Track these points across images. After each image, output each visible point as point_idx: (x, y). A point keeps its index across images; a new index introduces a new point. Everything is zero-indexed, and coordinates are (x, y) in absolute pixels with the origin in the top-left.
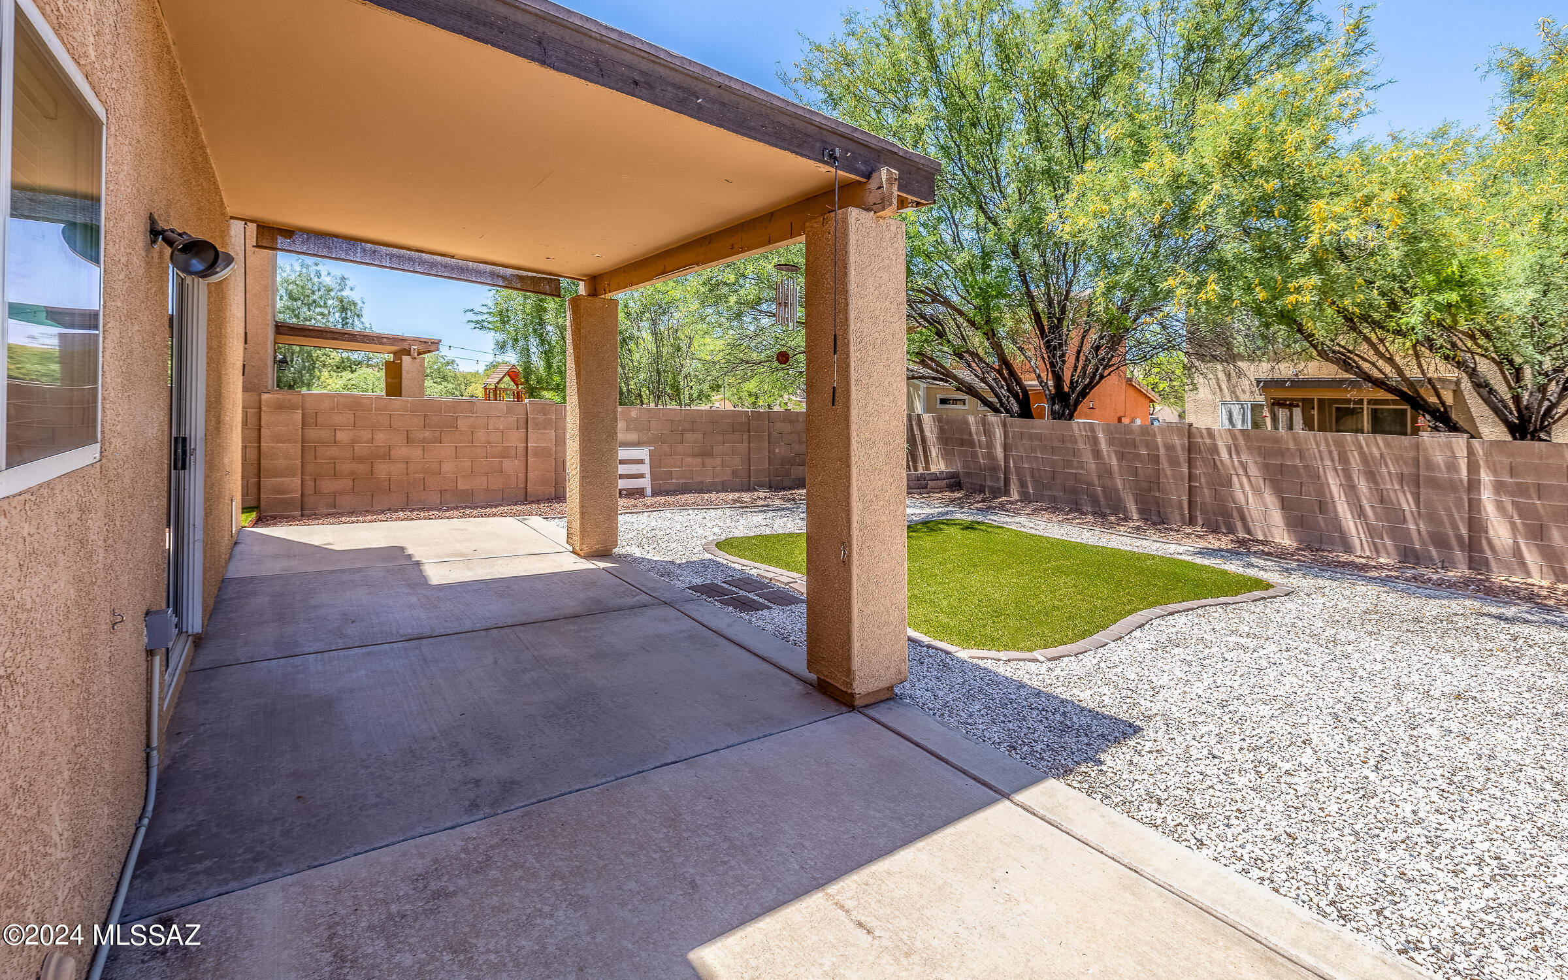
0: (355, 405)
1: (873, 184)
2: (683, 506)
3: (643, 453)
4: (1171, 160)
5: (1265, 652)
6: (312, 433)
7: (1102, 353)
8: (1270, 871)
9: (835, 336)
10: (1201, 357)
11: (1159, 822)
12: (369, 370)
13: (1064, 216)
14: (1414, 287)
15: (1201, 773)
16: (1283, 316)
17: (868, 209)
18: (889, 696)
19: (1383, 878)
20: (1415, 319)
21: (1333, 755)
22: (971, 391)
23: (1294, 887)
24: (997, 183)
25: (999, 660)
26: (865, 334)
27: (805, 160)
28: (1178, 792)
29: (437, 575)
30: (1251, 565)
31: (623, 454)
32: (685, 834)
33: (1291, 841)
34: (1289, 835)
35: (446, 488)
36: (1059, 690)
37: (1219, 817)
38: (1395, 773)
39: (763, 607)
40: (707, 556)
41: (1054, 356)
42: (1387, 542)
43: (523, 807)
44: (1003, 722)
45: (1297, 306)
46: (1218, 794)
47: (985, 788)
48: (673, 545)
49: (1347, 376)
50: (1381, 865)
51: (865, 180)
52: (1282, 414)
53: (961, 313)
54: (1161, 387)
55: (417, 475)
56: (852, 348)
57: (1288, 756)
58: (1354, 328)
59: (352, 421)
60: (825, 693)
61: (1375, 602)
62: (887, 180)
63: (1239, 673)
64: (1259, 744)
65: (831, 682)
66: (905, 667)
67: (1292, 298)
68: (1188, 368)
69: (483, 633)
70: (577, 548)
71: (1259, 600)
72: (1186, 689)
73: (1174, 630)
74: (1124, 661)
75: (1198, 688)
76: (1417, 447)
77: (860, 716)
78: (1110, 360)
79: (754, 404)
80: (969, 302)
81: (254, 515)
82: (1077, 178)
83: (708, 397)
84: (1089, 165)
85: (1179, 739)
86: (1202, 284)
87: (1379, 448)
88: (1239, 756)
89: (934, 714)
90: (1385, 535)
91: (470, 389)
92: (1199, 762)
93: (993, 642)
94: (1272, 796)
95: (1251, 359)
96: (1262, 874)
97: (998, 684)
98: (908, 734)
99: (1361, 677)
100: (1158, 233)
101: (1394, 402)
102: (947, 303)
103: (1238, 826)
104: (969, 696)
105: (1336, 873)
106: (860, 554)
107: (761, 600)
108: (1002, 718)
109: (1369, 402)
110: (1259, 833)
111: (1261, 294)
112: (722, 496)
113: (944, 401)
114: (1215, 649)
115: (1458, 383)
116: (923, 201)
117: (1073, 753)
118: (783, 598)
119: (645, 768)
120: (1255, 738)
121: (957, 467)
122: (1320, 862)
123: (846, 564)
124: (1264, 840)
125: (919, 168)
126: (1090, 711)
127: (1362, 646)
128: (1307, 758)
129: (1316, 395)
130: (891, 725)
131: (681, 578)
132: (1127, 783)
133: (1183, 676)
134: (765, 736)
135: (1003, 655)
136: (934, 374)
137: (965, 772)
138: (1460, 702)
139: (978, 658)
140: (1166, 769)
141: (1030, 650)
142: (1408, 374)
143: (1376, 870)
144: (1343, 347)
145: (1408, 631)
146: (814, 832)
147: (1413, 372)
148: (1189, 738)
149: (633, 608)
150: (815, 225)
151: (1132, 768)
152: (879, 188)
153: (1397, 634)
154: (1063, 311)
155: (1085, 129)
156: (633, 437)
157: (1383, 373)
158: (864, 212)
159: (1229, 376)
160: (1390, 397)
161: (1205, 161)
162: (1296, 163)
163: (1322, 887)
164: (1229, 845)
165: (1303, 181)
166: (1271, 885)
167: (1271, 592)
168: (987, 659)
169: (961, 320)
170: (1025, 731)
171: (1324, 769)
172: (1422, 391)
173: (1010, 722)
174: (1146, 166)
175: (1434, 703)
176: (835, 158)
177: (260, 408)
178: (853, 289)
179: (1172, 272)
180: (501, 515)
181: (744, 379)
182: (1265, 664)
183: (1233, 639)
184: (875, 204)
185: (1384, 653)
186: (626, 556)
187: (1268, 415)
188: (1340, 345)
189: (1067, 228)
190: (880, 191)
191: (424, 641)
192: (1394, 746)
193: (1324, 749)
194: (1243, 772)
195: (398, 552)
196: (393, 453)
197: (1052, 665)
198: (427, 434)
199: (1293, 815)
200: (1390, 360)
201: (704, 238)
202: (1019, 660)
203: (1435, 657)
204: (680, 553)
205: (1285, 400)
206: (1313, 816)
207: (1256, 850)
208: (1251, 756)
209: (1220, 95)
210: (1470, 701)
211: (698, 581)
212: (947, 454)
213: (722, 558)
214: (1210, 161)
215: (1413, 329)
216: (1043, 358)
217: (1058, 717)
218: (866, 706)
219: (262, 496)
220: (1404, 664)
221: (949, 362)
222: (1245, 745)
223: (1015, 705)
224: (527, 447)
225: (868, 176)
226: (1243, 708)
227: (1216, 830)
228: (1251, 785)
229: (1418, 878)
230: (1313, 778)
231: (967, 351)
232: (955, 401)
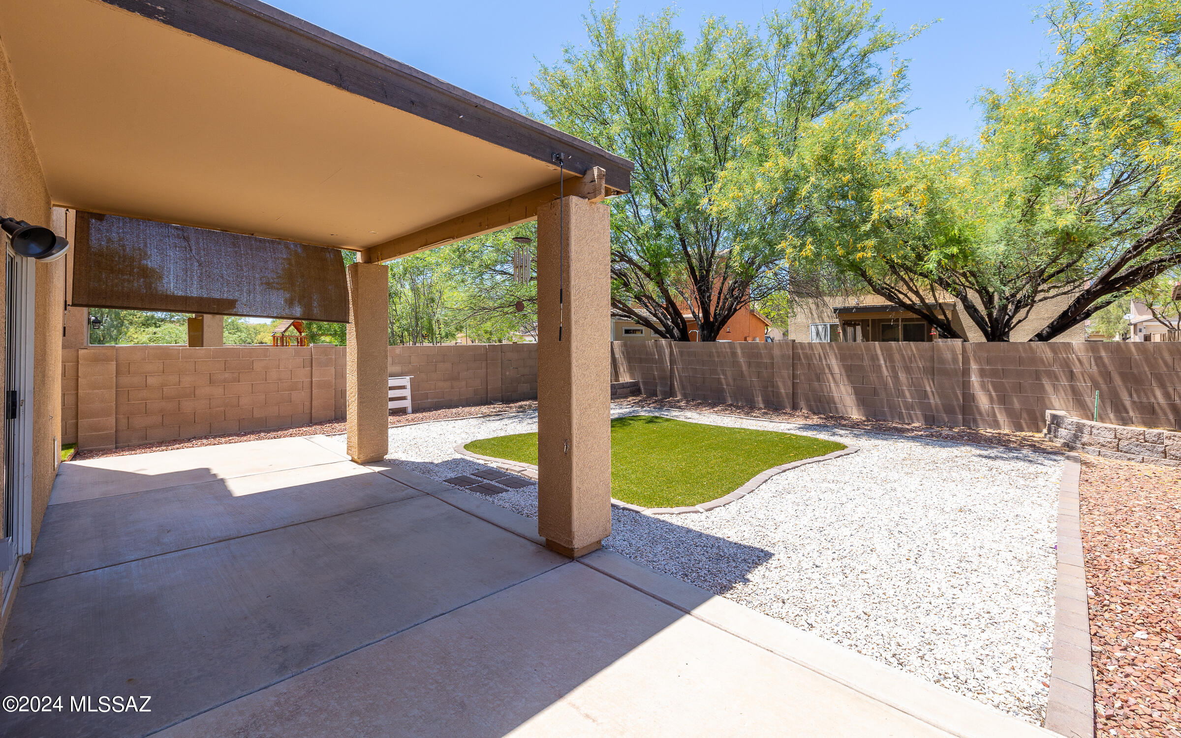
0: (164, 355)
1: (587, 178)
2: (436, 419)
3: (406, 381)
4: (783, 161)
5: (844, 492)
6: (125, 380)
7: (736, 293)
8: (855, 639)
9: (561, 290)
10: (800, 294)
11: (784, 616)
12: (172, 325)
13: (712, 200)
14: (931, 244)
15: (809, 579)
16: (852, 265)
17: (584, 197)
18: (598, 548)
19: (923, 635)
20: (931, 266)
21: (889, 557)
22: (647, 323)
23: (871, 648)
24: (665, 175)
25: (673, 514)
26: (582, 287)
27: (538, 161)
28: (795, 593)
29: (239, 488)
30: (834, 434)
31: (392, 382)
32: (453, 668)
33: (867, 617)
34: (865, 614)
35: (244, 417)
36: (714, 532)
37: (821, 607)
38: (926, 564)
39: (502, 491)
40: (458, 456)
41: (703, 297)
42: (919, 413)
43: (324, 663)
44: (678, 558)
45: (863, 260)
46: (820, 591)
47: (668, 606)
48: (431, 450)
49: (890, 303)
50: (921, 626)
51: (581, 176)
52: (850, 330)
53: (640, 268)
54: (772, 314)
55: (218, 409)
56: (573, 298)
57: (862, 561)
58: (895, 272)
59: (161, 368)
60: (552, 550)
61: (909, 452)
62: (598, 175)
63: (829, 508)
64: (844, 554)
65: (557, 541)
66: (609, 525)
67: (860, 255)
68: (790, 302)
69: (281, 530)
70: (356, 458)
71: (839, 457)
72: (796, 522)
73: (787, 482)
74: (755, 506)
75: (805, 520)
76: (933, 349)
77: (578, 564)
78: (741, 298)
79: (489, 339)
80: (646, 261)
81: (72, 451)
82: (721, 174)
83: (453, 336)
84: (729, 164)
85: (794, 557)
86: (803, 245)
87: (912, 351)
88: (832, 564)
89: (630, 557)
90: (916, 407)
91: (259, 337)
92: (807, 571)
93: (669, 502)
94: (853, 589)
95: (831, 295)
96: (850, 642)
97: (672, 531)
98: (613, 574)
99: (903, 503)
100: (773, 210)
101: (917, 319)
102: (630, 261)
103: (834, 611)
104: (654, 542)
105: (895, 635)
106: (578, 447)
107: (500, 486)
108: (677, 555)
109: (903, 320)
110: (847, 615)
111: (840, 251)
112: (467, 409)
113: (627, 332)
114: (813, 493)
115: (955, 305)
116: (622, 191)
117: (726, 574)
118: (517, 483)
119: (419, 621)
120: (842, 551)
121: (638, 378)
122: (884, 629)
123: (568, 455)
124: (850, 619)
125: (619, 167)
126: (735, 544)
127: (903, 483)
128: (873, 560)
129: (870, 317)
130: (600, 568)
131: (438, 474)
132: (762, 591)
133: (794, 513)
134: (510, 587)
135: (676, 510)
136: (621, 312)
137: (654, 597)
138: (962, 514)
139: (659, 514)
140: (787, 578)
141: (693, 505)
142: (927, 301)
143: (919, 630)
144: (888, 285)
145: (929, 470)
146: (550, 653)
147: (930, 300)
148: (800, 555)
149: (403, 500)
150: (545, 209)
151: (765, 580)
152: (592, 181)
153: (923, 472)
154: (710, 265)
155: (727, 138)
156: (397, 369)
157: (912, 301)
158: (581, 199)
159: (818, 306)
160: (915, 316)
161: (805, 161)
162: (863, 163)
163: (887, 646)
164: (829, 625)
165: (866, 175)
166: (857, 649)
167: (846, 451)
168: (664, 514)
169: (640, 273)
170: (693, 562)
171: (884, 567)
172: (935, 313)
173: (682, 557)
174: (767, 165)
175: (947, 516)
176: (561, 160)
177: (78, 362)
178: (573, 255)
179: (783, 237)
180: (291, 435)
181: (483, 321)
182: (844, 500)
183: (825, 485)
184: (589, 193)
185: (916, 486)
186: (394, 460)
187: (841, 331)
188: (886, 284)
189: (715, 209)
190: (592, 184)
191: (232, 542)
192: (925, 546)
193: (883, 554)
194: (835, 575)
195: (204, 473)
196: (197, 392)
197: (708, 514)
198: (227, 375)
199: (867, 600)
200: (917, 293)
201: (458, 218)
202: (686, 513)
203: (946, 485)
204: (437, 455)
205: (851, 321)
206: (879, 599)
207: (846, 626)
208: (839, 564)
209: (813, 116)
210: (968, 512)
211: (452, 475)
212: (631, 370)
213: (470, 456)
214: (808, 160)
215: (931, 271)
216: (696, 299)
217: (715, 550)
218: (582, 556)
219: (79, 434)
220: (928, 492)
221: (631, 303)
222: (835, 556)
223: (685, 545)
224: (312, 381)
225: (584, 173)
226: (833, 532)
227: (821, 617)
228: (840, 583)
229: (943, 632)
230: (878, 573)
231: (645, 296)
232: (634, 331)
